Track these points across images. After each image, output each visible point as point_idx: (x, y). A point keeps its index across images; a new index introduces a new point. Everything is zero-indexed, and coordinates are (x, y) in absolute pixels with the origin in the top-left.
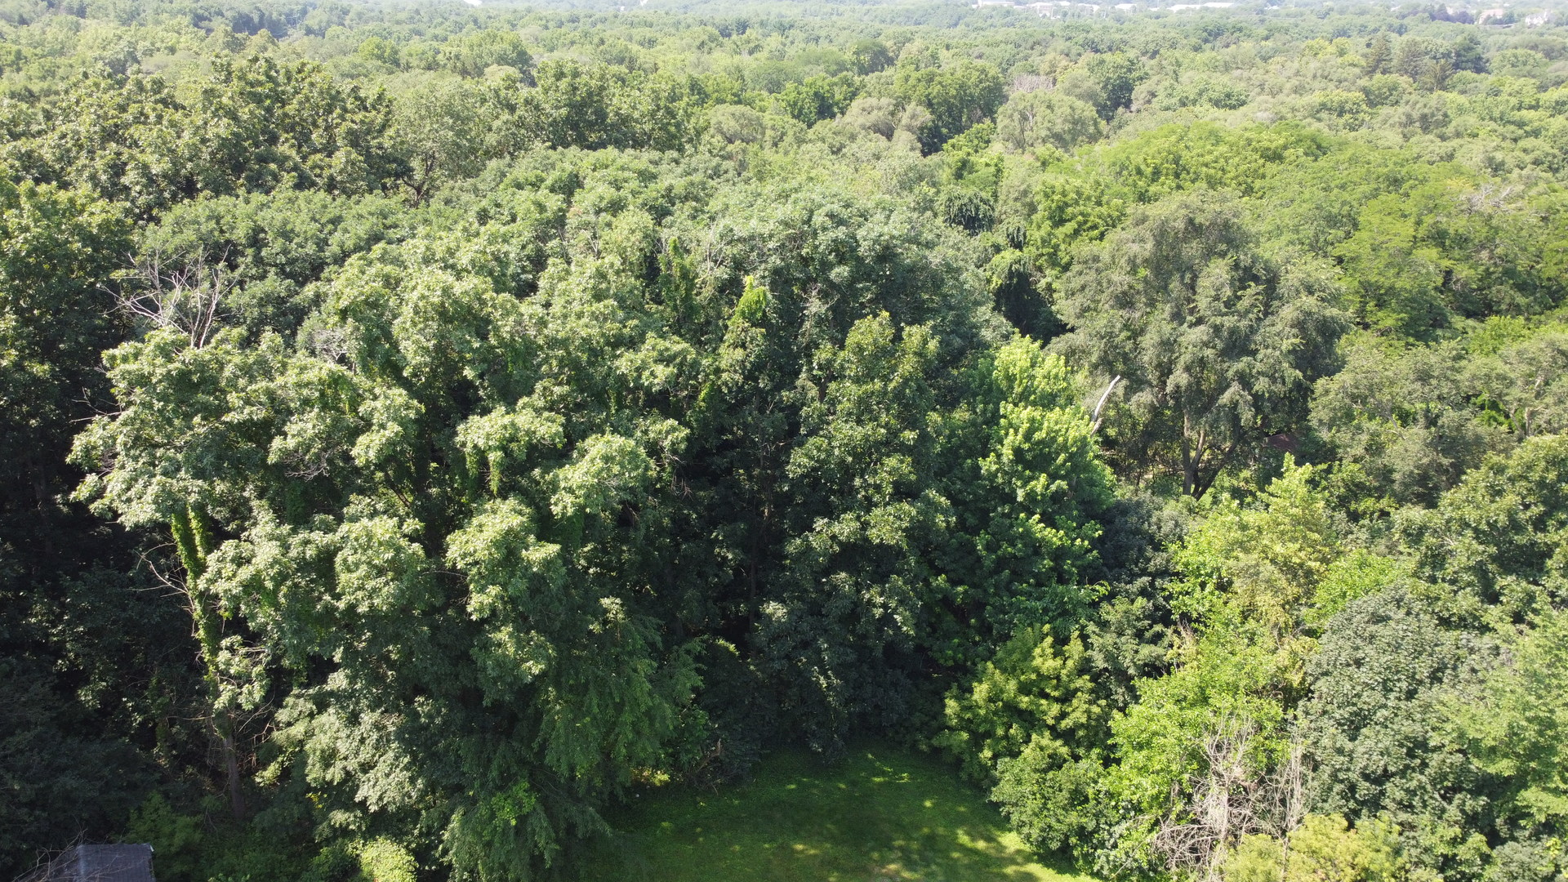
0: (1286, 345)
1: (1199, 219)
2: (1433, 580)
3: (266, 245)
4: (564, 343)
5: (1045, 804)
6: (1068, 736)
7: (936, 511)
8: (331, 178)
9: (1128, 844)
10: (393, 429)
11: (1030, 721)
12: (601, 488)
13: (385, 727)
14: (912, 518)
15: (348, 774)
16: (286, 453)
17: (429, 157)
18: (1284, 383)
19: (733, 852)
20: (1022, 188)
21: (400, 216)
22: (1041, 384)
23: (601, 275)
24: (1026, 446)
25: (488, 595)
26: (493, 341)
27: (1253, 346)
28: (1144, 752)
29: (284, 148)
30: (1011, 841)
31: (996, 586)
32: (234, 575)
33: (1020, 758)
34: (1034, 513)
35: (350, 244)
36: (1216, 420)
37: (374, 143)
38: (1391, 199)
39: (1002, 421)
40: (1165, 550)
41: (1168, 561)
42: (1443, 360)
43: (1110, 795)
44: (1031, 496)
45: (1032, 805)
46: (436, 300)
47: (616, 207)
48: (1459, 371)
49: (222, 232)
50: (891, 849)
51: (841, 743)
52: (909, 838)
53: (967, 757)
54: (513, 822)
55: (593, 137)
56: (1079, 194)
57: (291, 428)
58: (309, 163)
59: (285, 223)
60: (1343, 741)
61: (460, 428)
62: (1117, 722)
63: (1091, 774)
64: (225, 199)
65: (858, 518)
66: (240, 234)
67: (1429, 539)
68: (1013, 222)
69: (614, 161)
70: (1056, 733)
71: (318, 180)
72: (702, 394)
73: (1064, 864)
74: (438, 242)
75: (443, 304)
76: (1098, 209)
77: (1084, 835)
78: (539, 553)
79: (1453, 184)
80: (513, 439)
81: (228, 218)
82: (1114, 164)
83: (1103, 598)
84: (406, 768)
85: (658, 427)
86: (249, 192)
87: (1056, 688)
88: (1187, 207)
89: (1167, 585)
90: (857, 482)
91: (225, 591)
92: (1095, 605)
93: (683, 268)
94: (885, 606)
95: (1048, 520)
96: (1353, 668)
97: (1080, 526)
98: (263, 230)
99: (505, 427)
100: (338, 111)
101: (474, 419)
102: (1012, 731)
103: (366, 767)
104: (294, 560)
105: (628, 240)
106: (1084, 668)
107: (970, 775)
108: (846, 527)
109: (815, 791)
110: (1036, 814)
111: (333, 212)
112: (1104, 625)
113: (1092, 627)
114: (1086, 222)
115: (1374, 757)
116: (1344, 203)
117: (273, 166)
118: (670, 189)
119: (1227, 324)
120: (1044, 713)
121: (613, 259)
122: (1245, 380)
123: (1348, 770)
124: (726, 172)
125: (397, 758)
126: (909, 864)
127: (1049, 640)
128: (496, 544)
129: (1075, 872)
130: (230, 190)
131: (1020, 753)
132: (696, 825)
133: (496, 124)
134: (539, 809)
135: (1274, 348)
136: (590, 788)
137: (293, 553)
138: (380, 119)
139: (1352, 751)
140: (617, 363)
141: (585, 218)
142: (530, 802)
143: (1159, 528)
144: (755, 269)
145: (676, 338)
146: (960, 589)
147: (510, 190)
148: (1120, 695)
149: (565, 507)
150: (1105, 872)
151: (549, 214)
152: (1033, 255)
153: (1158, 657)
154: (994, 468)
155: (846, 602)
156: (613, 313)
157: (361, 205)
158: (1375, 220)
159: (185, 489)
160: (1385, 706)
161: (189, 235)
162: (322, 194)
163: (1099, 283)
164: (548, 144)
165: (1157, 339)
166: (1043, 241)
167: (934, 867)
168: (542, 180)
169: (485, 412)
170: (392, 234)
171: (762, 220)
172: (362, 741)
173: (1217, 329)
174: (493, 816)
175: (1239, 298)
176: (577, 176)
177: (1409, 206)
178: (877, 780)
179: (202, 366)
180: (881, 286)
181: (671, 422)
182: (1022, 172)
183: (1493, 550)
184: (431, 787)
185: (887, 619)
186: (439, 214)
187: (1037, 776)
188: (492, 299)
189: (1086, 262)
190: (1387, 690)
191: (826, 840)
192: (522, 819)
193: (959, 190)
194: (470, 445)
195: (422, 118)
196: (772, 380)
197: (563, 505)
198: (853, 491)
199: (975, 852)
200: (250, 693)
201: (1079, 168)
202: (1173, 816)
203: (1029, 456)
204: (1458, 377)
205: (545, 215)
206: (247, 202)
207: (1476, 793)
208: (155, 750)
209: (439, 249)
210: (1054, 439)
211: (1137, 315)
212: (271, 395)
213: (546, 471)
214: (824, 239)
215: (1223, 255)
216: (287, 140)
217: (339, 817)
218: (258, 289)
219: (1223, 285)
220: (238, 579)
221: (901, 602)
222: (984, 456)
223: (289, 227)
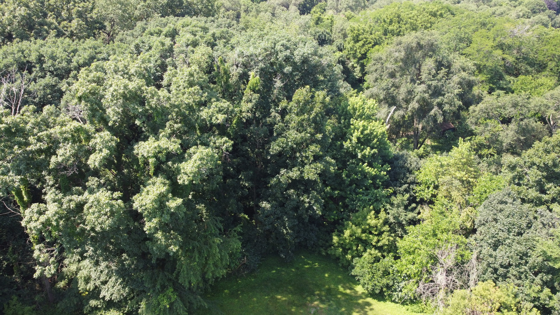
0: (456, 91)
1: (422, 43)
2: (519, 184)
3: (45, 63)
4: (177, 106)
5: (373, 276)
6: (380, 249)
7: (330, 165)
8: (72, 32)
9: (406, 291)
10: (105, 152)
11: (366, 244)
12: (199, 172)
13: (111, 267)
14: (321, 169)
15: (96, 287)
16: (58, 164)
17: (112, 20)
18: (455, 107)
19: (254, 301)
20: (341, 28)
21: (102, 48)
22: (367, 112)
23: (191, 75)
24: (362, 136)
25: (153, 223)
26: (147, 107)
27: (443, 92)
28: (412, 256)
29: (50, 19)
30: (360, 289)
31: (350, 191)
32: (38, 219)
33: (362, 259)
34: (365, 163)
35: (81, 61)
36: (428, 121)
37: (89, 16)
38: (483, 31)
39: (352, 127)
40: (414, 174)
41: (415, 178)
42: (523, 99)
43: (398, 272)
44: (364, 156)
45: (368, 277)
46: (121, 91)
47: (195, 44)
48: (529, 103)
49: (25, 57)
50: (314, 295)
51: (292, 254)
52: (320, 290)
53: (341, 258)
54: (168, 306)
55: (178, 11)
56: (364, 30)
57: (60, 152)
58: (62, 25)
59: (53, 53)
60: (491, 251)
61: (136, 147)
62: (400, 243)
63: (390, 264)
64: (25, 43)
65: (299, 169)
66: (33, 58)
67: (519, 169)
68: (339, 41)
69: (191, 23)
70: (376, 248)
71: (66, 32)
72: (234, 122)
73: (380, 297)
74: (120, 63)
75: (124, 92)
76: (371, 36)
77: (388, 287)
78: (174, 203)
79: (507, 25)
80: (160, 152)
81: (27, 51)
82: (375, 18)
83: (391, 194)
84: (120, 284)
85: (220, 141)
86: (36, 39)
87: (376, 231)
88: (417, 37)
89: (415, 187)
90: (298, 155)
91: (34, 227)
92: (389, 197)
93: (225, 69)
94: (309, 203)
95: (370, 165)
96: (494, 223)
97: (382, 166)
98: (43, 56)
99: (156, 148)
100: (72, 3)
101: (141, 143)
102: (359, 248)
103: (105, 283)
104: (65, 209)
105: (201, 58)
106: (386, 222)
107: (342, 264)
108: (294, 174)
109: (283, 273)
110: (370, 280)
111: (73, 47)
112: (392, 205)
113: (388, 206)
114: (367, 41)
115: (505, 258)
116: (465, 33)
117: (46, 27)
118: (213, 35)
119: (434, 84)
120: (372, 240)
121: (194, 67)
122: (440, 105)
123: (494, 263)
124: (233, 25)
125: (116, 280)
126: (322, 302)
127: (373, 212)
128: (155, 201)
129: (385, 300)
130: (27, 38)
131: (362, 256)
132: (238, 291)
133: (139, 6)
134: (178, 300)
135: (451, 93)
136: (198, 287)
137: (65, 206)
138: (90, 6)
139: (496, 256)
140: (201, 113)
141: (182, 49)
142: (174, 297)
143: (411, 165)
144: (254, 69)
145: (224, 100)
146: (336, 192)
147: (148, 36)
148: (400, 231)
149: (184, 181)
150: (397, 300)
151: (166, 47)
152: (347, 54)
153: (414, 217)
154: (349, 145)
155: (295, 202)
156: (198, 92)
157: (85, 44)
158: (479, 39)
159: (13, 181)
160: (509, 238)
161: (10, 59)
162: (67, 39)
163: (383, 68)
164: (160, 15)
165: (406, 90)
166: (351, 49)
167: (331, 302)
168: (161, 32)
169: (146, 139)
170: (99, 56)
171: (255, 48)
172: (101, 272)
173: (429, 86)
174: (159, 304)
175: (438, 74)
176: (175, 30)
177: (491, 34)
178: (306, 266)
179: (16, 125)
180: (303, 73)
181: (225, 138)
182: (341, 22)
183: (545, 174)
184: (132, 291)
185: (310, 207)
186: (119, 47)
187: (370, 265)
188: (146, 89)
189: (376, 60)
190: (509, 232)
191: (289, 293)
192: (171, 304)
193: (318, 29)
194: (140, 154)
195: (108, 5)
196: (261, 113)
197: (183, 180)
198: (296, 158)
199: (346, 294)
200: (50, 270)
201: (361, 20)
202: (423, 280)
203: (362, 140)
204: (529, 106)
205: (164, 47)
206: (35, 43)
207: (547, 273)
208: (14, 276)
209: (121, 66)
210: (372, 133)
211: (397, 80)
212: (49, 136)
213: (174, 163)
214: (281, 56)
215: (431, 57)
216: (51, 15)
217: (93, 303)
218: (42, 82)
219: (432, 69)
220: (39, 221)
221: (316, 201)
222: (346, 141)
223: (54, 55)
